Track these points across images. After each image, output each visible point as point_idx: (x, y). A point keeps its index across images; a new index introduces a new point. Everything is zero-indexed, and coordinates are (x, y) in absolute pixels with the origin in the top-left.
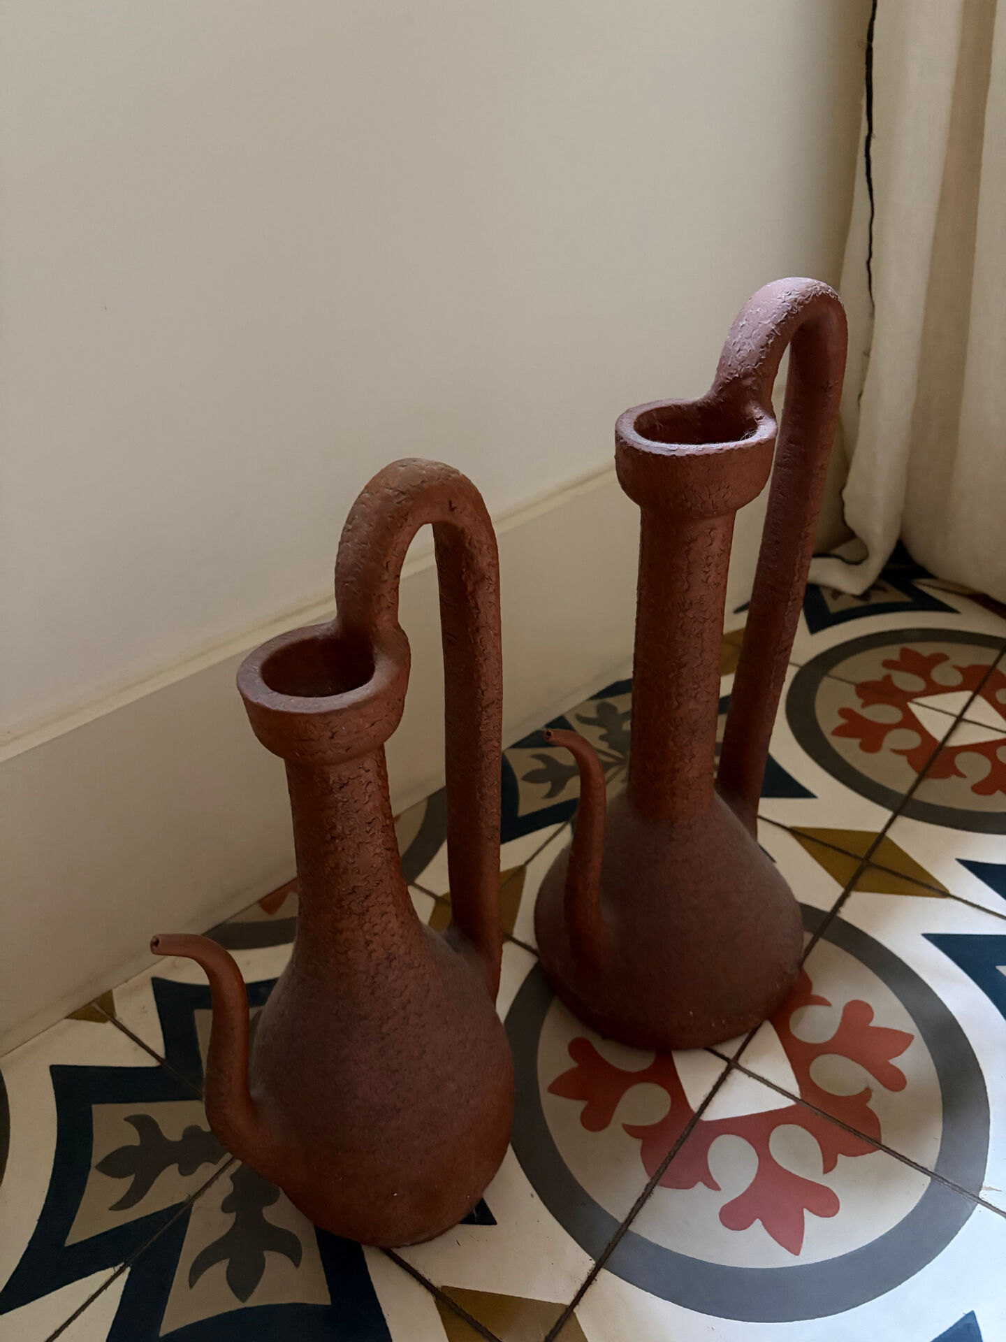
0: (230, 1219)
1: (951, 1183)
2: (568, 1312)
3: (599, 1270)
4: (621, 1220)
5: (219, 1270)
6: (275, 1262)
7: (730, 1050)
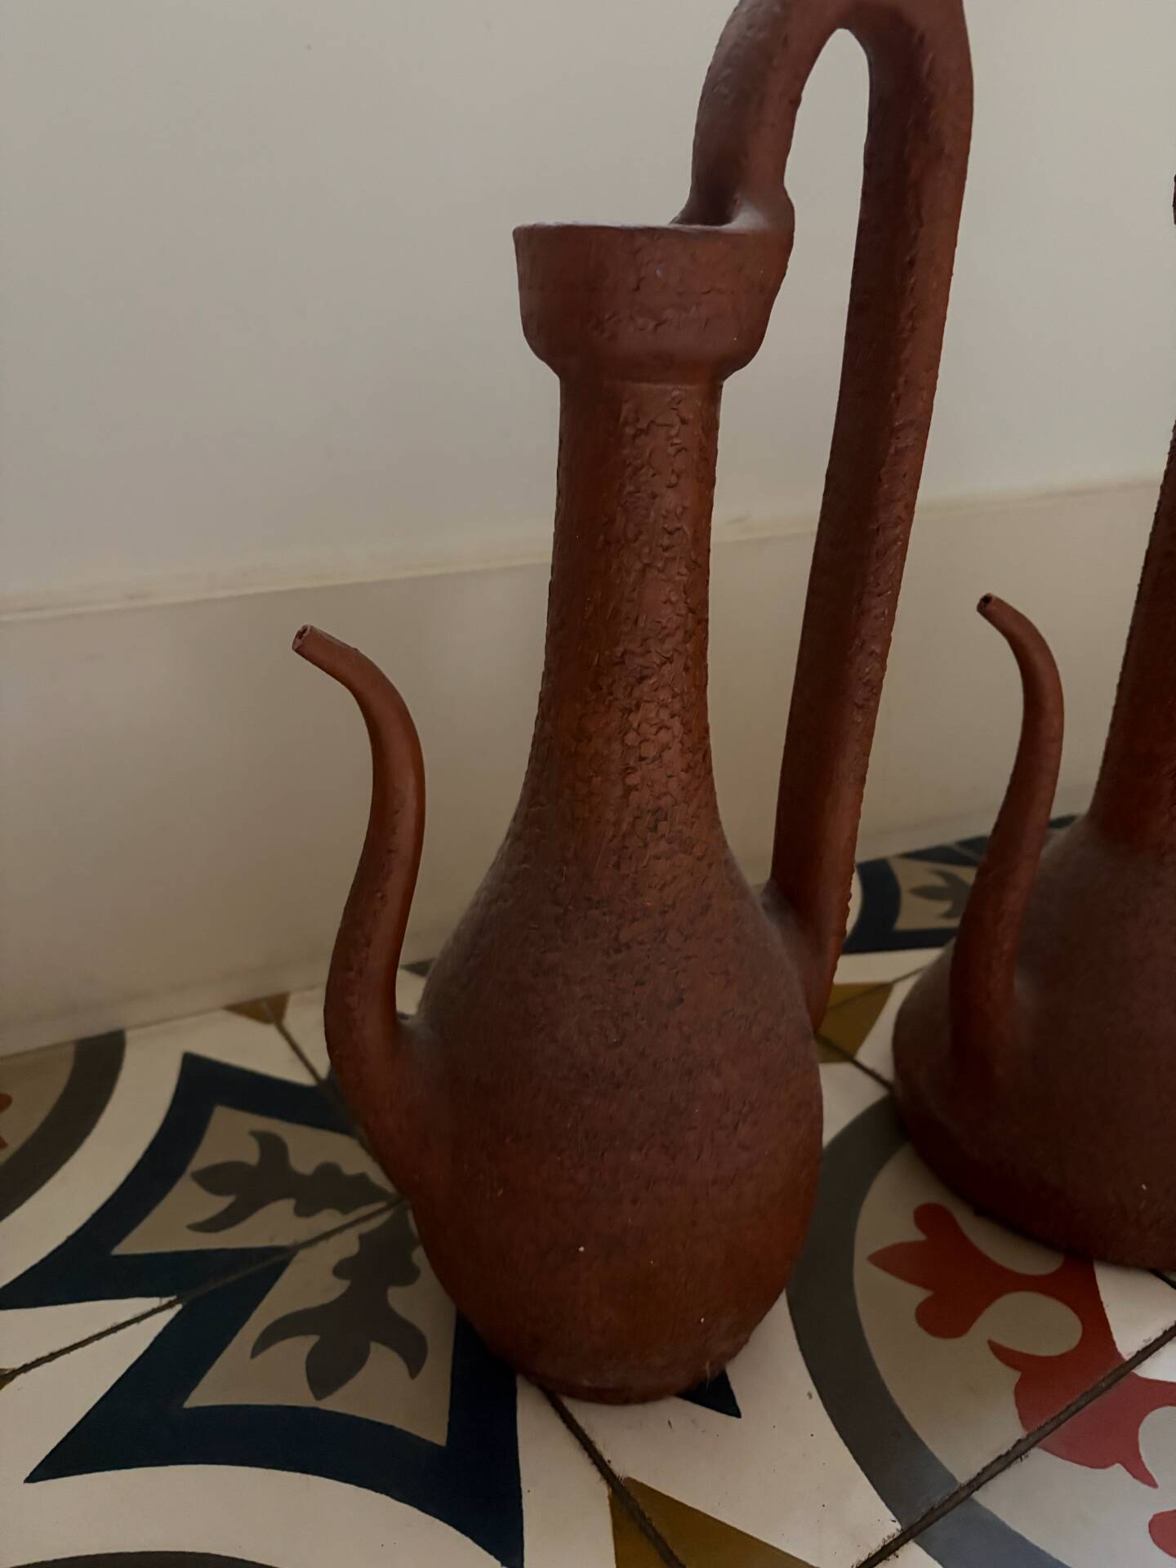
0: (339, 1287)
3: (906, 1541)
4: (963, 1478)
5: (300, 1347)
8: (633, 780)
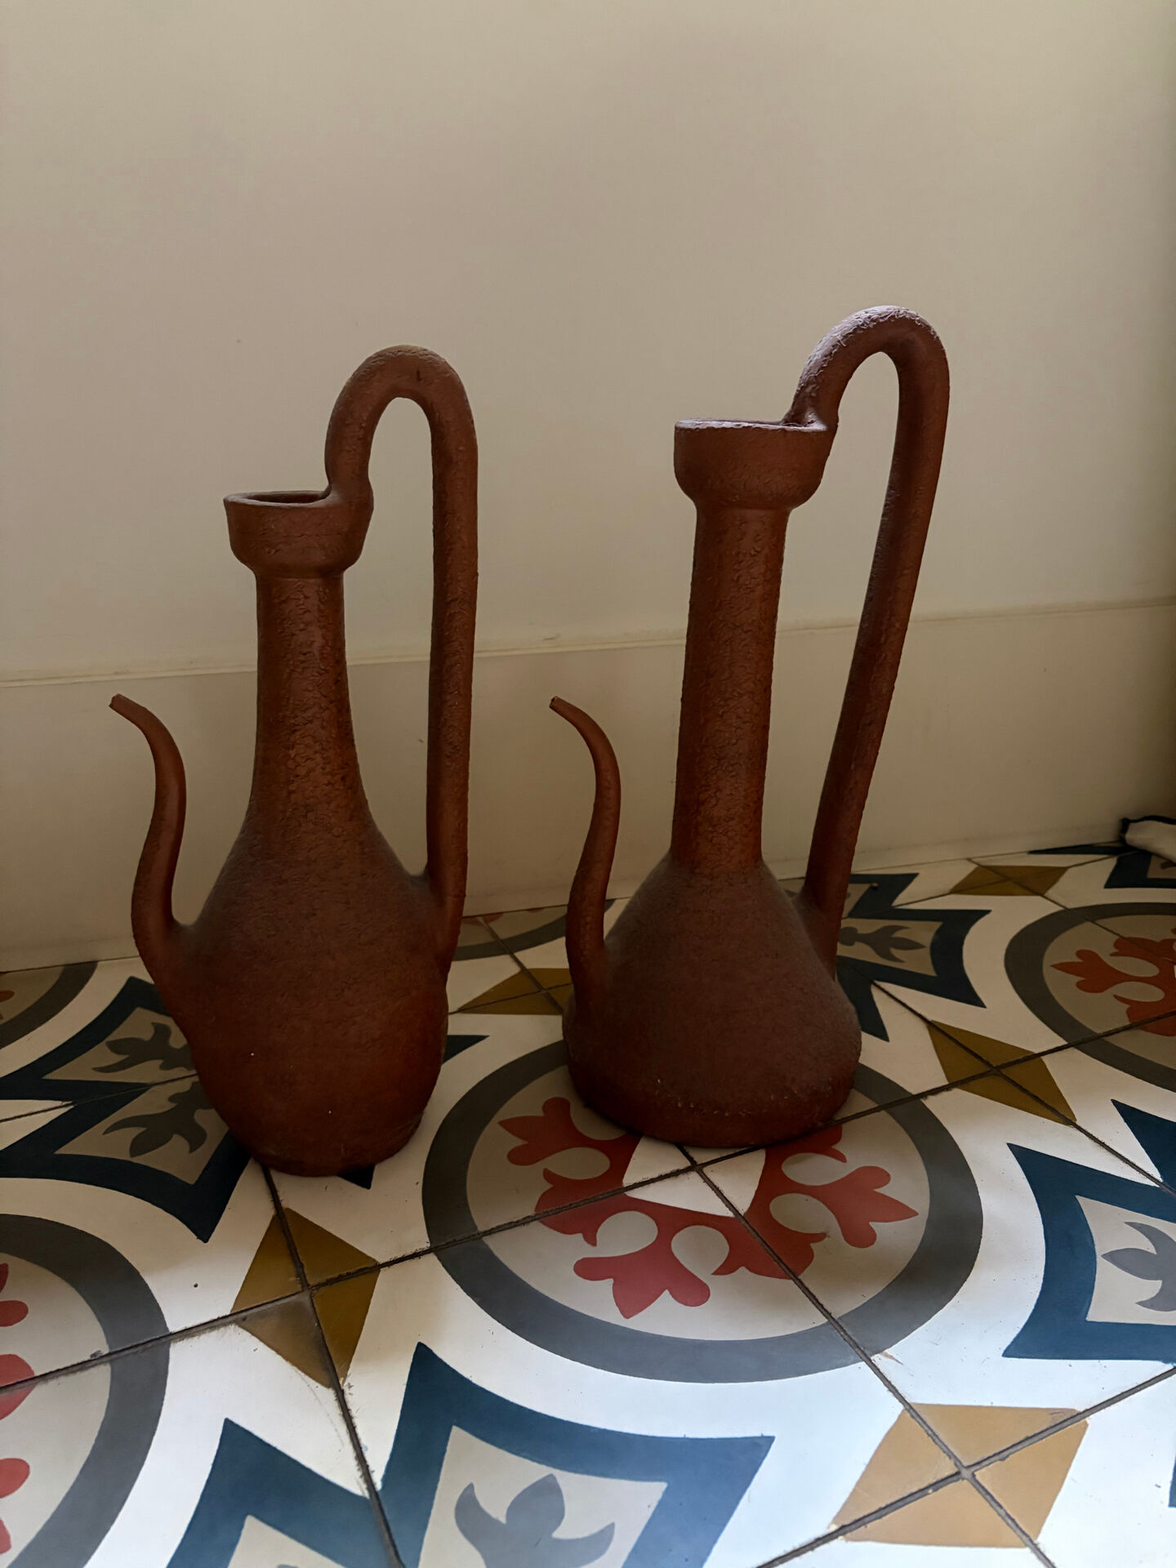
0: (169, 1106)
1: (849, 1336)
2: (376, 1268)
3: (428, 1253)
4: (481, 1228)
5: (133, 1132)
6: (178, 1143)
7: (700, 1157)
8: (292, 787)
